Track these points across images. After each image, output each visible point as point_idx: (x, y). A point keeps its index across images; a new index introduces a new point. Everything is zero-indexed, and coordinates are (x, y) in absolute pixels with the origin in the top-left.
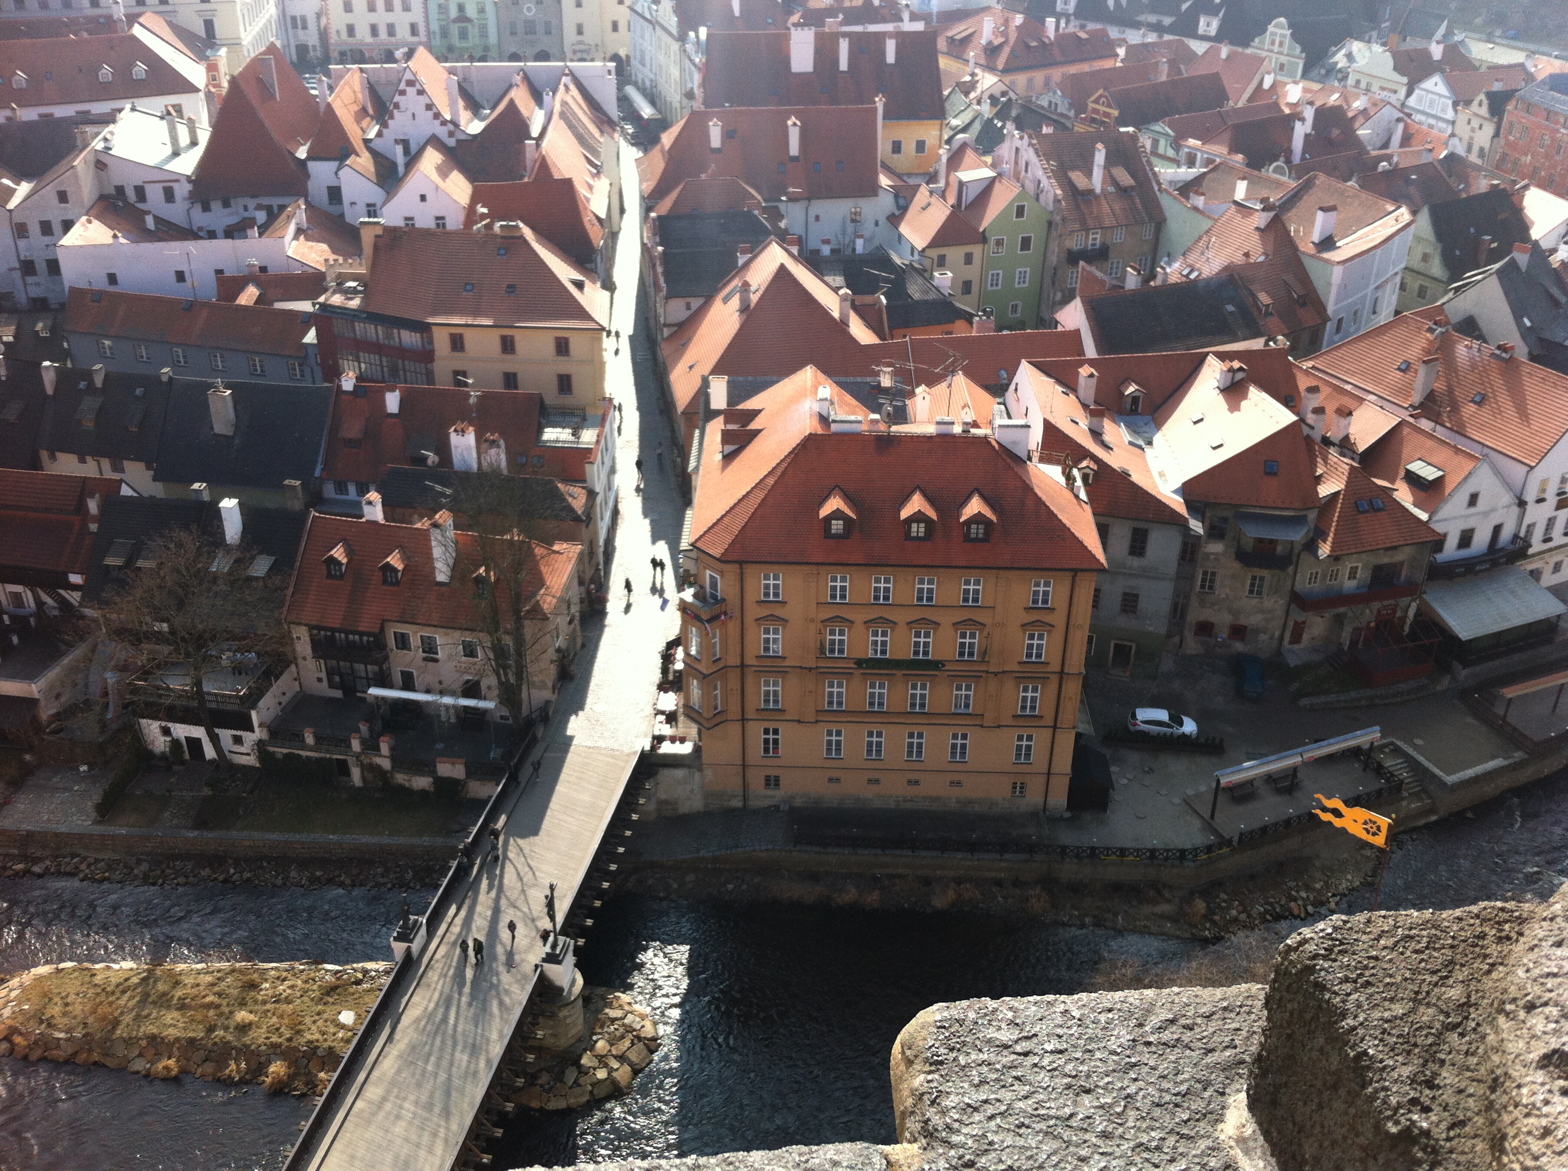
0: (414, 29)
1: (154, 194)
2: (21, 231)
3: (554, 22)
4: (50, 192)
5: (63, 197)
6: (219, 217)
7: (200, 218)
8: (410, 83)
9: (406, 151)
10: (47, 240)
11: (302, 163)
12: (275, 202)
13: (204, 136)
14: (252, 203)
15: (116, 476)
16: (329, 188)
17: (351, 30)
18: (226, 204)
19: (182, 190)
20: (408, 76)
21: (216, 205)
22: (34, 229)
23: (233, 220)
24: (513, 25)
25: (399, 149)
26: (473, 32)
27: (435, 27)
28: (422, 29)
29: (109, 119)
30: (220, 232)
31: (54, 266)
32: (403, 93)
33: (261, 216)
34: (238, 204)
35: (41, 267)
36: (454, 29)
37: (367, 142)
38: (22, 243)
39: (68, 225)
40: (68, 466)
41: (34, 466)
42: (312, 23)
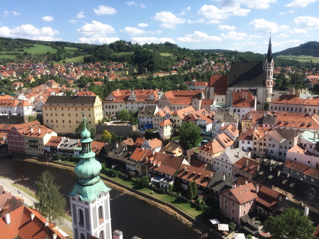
1: (308, 146)
2: (281, 147)
4: (288, 142)
5: (290, 143)
7: (316, 152)
10: (285, 150)
15: (286, 195)
19: (314, 146)
29: (303, 132)
38: (281, 149)
39: (290, 148)
40: (277, 190)
41: (271, 188)
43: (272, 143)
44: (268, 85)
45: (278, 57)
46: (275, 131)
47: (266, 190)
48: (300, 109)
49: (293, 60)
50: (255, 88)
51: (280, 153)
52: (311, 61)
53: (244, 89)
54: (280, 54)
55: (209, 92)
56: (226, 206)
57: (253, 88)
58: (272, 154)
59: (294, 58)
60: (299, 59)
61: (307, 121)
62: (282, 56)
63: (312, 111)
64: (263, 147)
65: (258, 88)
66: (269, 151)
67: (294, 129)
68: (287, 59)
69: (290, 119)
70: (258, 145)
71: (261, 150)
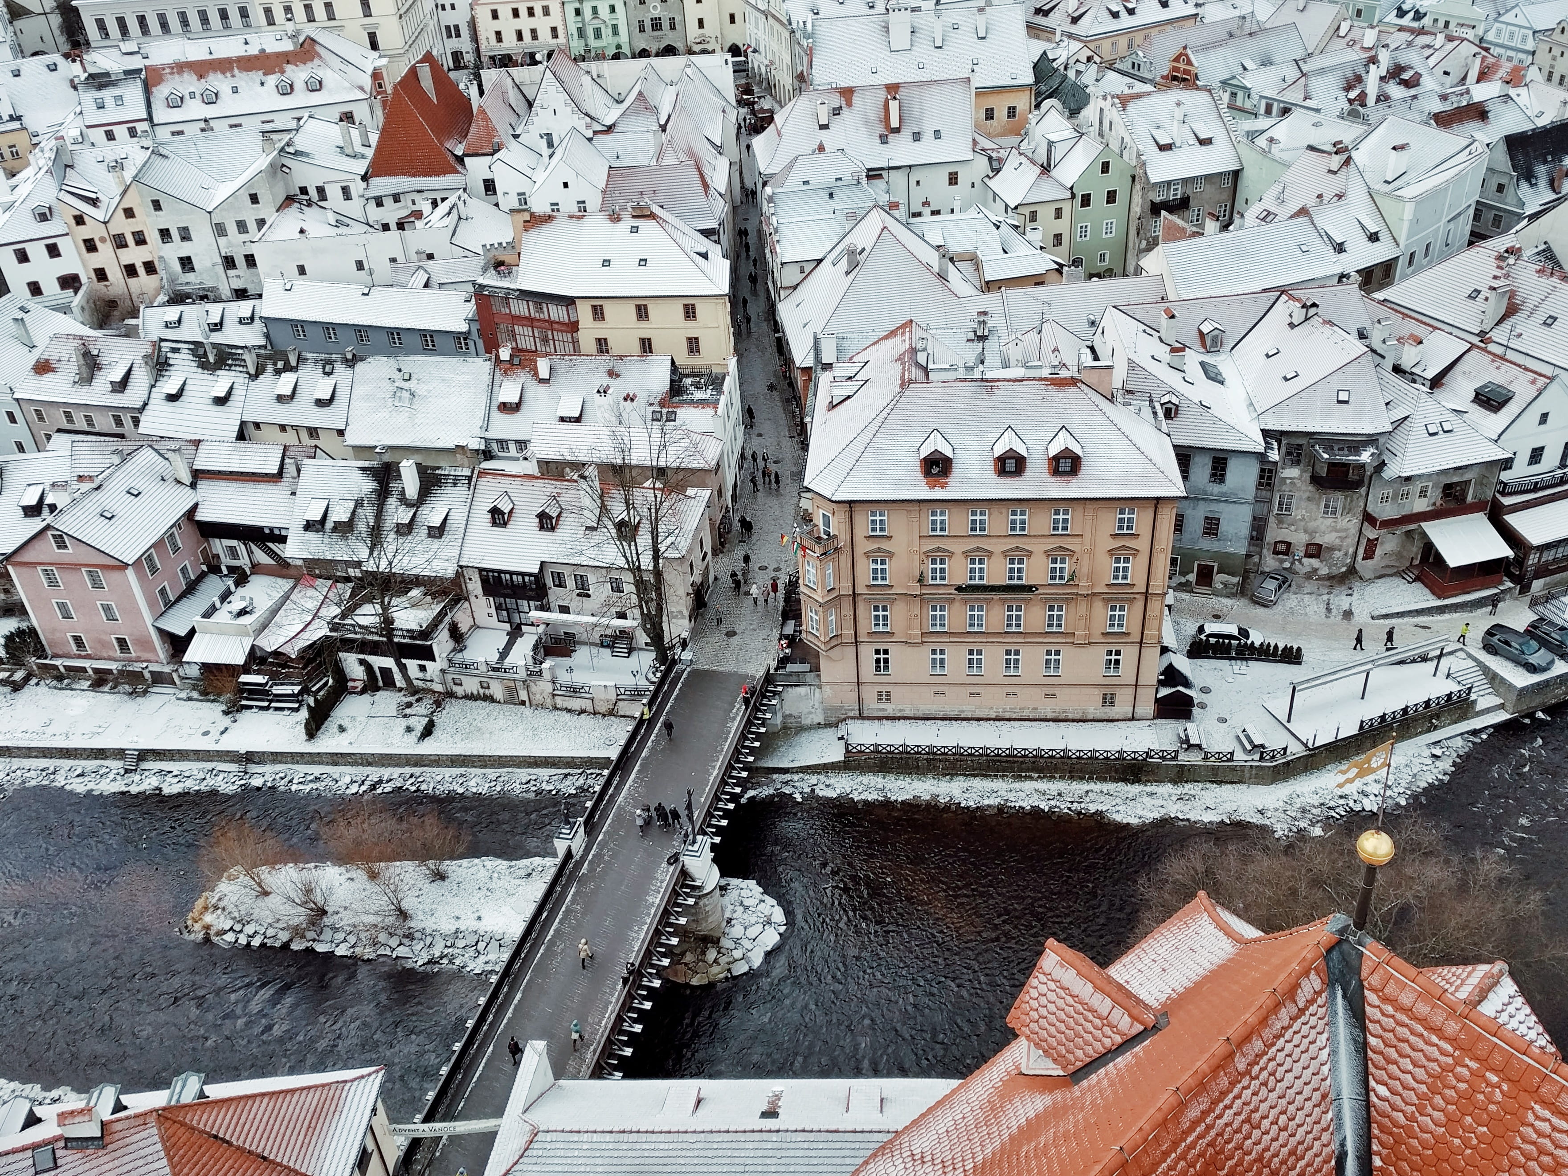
0: (554, 32)
2: (220, 230)
3: (678, 18)
5: (255, 199)
6: (391, 213)
9: (550, 144)
11: (460, 159)
13: (374, 138)
16: (485, 181)
17: (499, 36)
18: (397, 199)
23: (406, 213)
24: (641, 23)
25: (544, 142)
26: (606, 32)
27: (572, 28)
28: (561, 32)
30: (393, 225)
31: (251, 263)
33: (427, 209)
35: (240, 261)
36: (590, 29)
37: (515, 137)
42: (465, 31)
43: (169, 219)
48: (243, 13)
51: (229, 262)
56: (61, 605)
58: (190, 277)
63: (299, 9)
64: (134, 255)
66: (175, 266)
70: (106, 250)
71: (131, 270)
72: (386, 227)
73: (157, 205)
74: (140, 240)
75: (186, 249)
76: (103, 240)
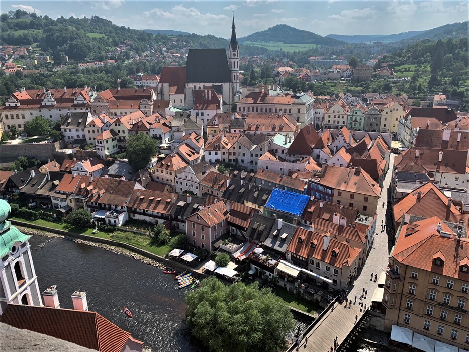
0: (344, 122)
1: (280, 151)
2: (252, 155)
3: (378, 123)
4: (259, 148)
5: (261, 150)
6: (292, 158)
7: (288, 158)
8: (340, 134)
9: (337, 149)
10: (256, 158)
11: (312, 149)
12: (304, 156)
13: (292, 141)
14: (299, 156)
15: (259, 209)
16: (317, 155)
17: (329, 121)
18: (294, 156)
19: (285, 151)
20: (340, 132)
21: (292, 156)
22: (254, 155)
23: (295, 159)
24: (368, 123)
25: (335, 148)
26: (358, 124)
27: (349, 122)
28: (346, 123)
29: (274, 135)
30: (291, 161)
31: (256, 164)
32: (338, 136)
33: (301, 159)
34: (296, 156)
35: (254, 163)
36: (354, 123)
37: (328, 146)
38: (251, 158)
39: (261, 155)
40: (250, 205)
41: (243, 203)
42: (321, 119)
43: (242, 151)
44: (235, 80)
45: (245, 43)
46: (245, 137)
47: (237, 206)
48: (271, 109)
49: (262, 48)
50: (220, 84)
51: (251, 162)
52: (281, 49)
53: (207, 85)
54: (247, 40)
55: (162, 90)
56: (194, 233)
57: (217, 84)
58: (242, 164)
59: (263, 46)
60: (267, 46)
61: (278, 123)
62: (249, 42)
63: (283, 110)
64: (232, 157)
65: (223, 84)
66: (240, 161)
67: (264, 133)
68: (255, 46)
69: (260, 121)
70: (227, 155)
71: (230, 160)
72: (289, 162)
73: (240, 148)
74: (234, 154)
75: (243, 158)
76: (227, 153)
